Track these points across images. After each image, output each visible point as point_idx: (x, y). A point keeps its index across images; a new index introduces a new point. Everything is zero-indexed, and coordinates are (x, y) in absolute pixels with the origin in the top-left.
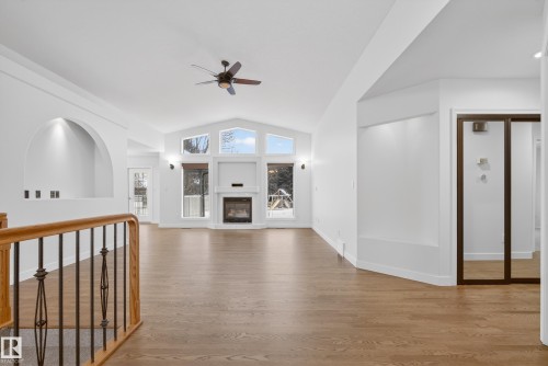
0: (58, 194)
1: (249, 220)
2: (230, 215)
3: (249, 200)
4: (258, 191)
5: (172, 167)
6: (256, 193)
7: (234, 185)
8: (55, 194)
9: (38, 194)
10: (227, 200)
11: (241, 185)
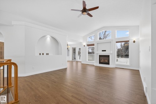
0: (48, 54)
1: (108, 64)
2: (102, 61)
3: (108, 56)
4: (112, 53)
5: (84, 46)
6: (111, 54)
7: (103, 51)
8: (47, 54)
9: (43, 54)
10: (100, 56)
11: (105, 51)
